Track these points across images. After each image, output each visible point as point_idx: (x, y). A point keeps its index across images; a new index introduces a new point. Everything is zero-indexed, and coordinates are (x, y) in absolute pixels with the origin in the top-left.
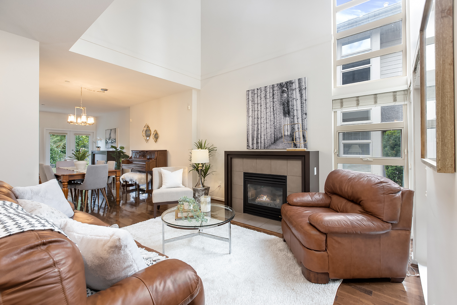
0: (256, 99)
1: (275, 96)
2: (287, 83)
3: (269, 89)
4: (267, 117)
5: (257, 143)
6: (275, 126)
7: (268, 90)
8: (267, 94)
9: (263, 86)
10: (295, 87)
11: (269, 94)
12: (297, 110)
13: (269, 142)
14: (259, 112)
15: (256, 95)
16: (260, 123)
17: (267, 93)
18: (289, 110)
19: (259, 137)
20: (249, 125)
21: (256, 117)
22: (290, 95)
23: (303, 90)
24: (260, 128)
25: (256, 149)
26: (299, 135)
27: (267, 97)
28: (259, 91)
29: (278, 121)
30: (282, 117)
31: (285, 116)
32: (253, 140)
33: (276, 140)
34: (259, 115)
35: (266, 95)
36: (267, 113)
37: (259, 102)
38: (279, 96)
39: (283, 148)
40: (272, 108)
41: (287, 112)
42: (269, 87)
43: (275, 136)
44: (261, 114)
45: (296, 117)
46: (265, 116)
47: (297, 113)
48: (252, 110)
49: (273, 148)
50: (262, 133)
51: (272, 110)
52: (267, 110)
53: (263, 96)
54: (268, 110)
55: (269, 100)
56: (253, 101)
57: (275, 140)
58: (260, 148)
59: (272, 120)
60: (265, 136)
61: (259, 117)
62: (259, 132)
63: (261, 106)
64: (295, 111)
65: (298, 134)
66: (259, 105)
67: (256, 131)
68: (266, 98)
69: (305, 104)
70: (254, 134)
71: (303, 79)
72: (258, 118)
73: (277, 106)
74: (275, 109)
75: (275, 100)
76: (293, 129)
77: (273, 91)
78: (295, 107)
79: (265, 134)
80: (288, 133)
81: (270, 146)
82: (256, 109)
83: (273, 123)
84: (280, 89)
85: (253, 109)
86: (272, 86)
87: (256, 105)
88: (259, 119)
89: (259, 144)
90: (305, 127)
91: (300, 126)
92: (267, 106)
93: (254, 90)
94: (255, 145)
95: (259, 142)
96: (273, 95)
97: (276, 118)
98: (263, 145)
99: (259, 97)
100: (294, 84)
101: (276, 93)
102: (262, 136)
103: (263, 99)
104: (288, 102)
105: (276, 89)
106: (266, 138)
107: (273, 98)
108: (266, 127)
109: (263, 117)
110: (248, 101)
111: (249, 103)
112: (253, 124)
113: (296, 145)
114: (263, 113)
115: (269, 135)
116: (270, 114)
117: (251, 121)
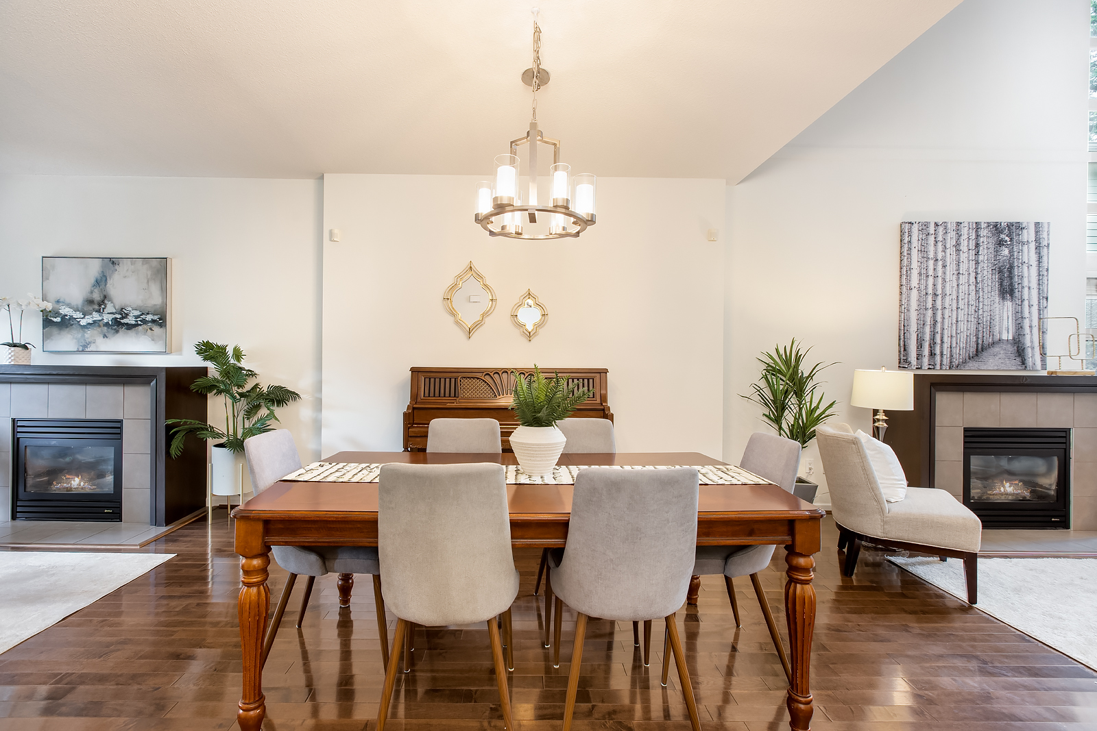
0: (931, 249)
1: (981, 248)
2: (1010, 225)
3: (966, 229)
4: (961, 294)
5: (932, 354)
6: (979, 318)
7: (964, 231)
8: (962, 241)
9: (952, 220)
10: (1028, 238)
11: (966, 242)
12: (1029, 288)
13: (964, 355)
14: (940, 280)
15: (932, 239)
16: (940, 307)
17: (962, 238)
18: (1011, 284)
19: (938, 340)
20: (908, 310)
21: (930, 291)
22: (1016, 254)
23: (1043, 248)
24: (939, 318)
25: (929, 369)
26: (1032, 342)
27: (961, 248)
28: (941, 229)
29: (985, 308)
30: (997, 299)
31: (1003, 298)
32: (920, 346)
33: (980, 351)
34: (939, 287)
35: (958, 244)
36: (961, 287)
37: (940, 256)
38: (992, 250)
39: (996, 368)
40: (973, 275)
41: (1008, 288)
42: (966, 224)
43: (977, 341)
44: (944, 287)
45: (1026, 303)
46: (954, 293)
47: (1030, 293)
48: (920, 274)
49: (972, 368)
50: (946, 331)
51: (972, 280)
52: (961, 278)
53: (950, 243)
54: (963, 279)
55: (966, 255)
56: (923, 251)
57: (977, 349)
58: (938, 367)
59: (972, 303)
60: (954, 339)
61: (939, 292)
62: (938, 329)
63: (944, 266)
64: (1026, 290)
65: (1031, 339)
66: (940, 263)
67: (929, 327)
68: (958, 251)
69: (1045, 278)
70: (924, 333)
71: (1046, 226)
72: (935, 295)
73: (986, 273)
74: (979, 279)
75: (981, 258)
76: (1019, 327)
77: (978, 236)
78: (1026, 279)
79: (954, 334)
80: (1007, 336)
81: (965, 362)
82: (931, 272)
83: (973, 311)
84: (993, 235)
85: (923, 271)
86: (974, 224)
87: (931, 263)
88: (940, 297)
89: (938, 358)
90: (1045, 327)
91: (1035, 322)
92: (961, 269)
93: (926, 225)
94: (926, 361)
95: (938, 351)
96: (977, 245)
97: (981, 299)
98: (946, 361)
99: (940, 244)
100: (1025, 231)
101: (983, 242)
102: (946, 339)
103: (951, 250)
104: (1011, 268)
105: (983, 232)
106: (957, 343)
107: (977, 254)
108: (957, 318)
109: (948, 294)
110: (910, 249)
111: (912, 253)
112: (922, 308)
113: (1023, 362)
114: (948, 283)
115: (963, 337)
116: (967, 289)
117: (916, 299)
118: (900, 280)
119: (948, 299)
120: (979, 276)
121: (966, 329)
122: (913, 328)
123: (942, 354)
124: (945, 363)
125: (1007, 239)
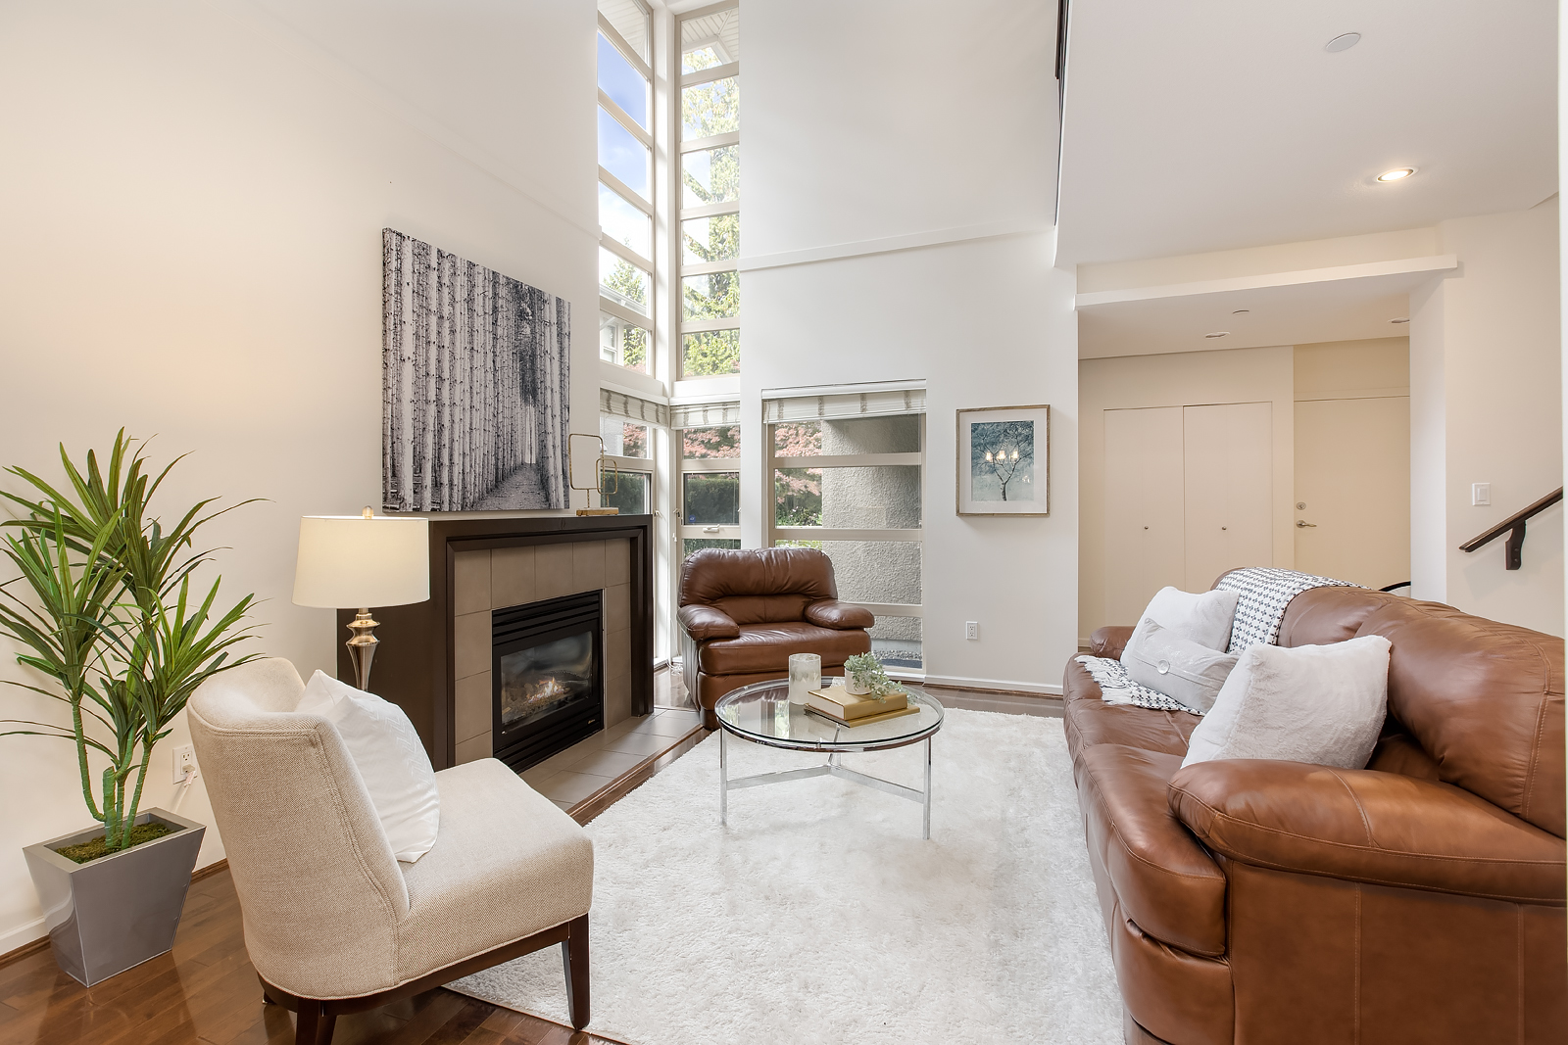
0: (433, 294)
1: (500, 316)
2: (532, 291)
3: (481, 277)
4: (475, 384)
5: (437, 485)
6: (498, 428)
7: (479, 280)
8: (476, 296)
9: (464, 255)
10: (550, 317)
11: (481, 297)
12: (552, 390)
13: (481, 486)
14: (446, 353)
15: (434, 277)
16: (447, 403)
17: (476, 290)
18: (534, 381)
19: (446, 461)
20: (399, 400)
21: (433, 371)
22: (538, 336)
23: (565, 337)
24: (447, 423)
25: (433, 510)
26: (555, 468)
27: (475, 307)
28: (447, 265)
29: (506, 411)
30: (519, 401)
31: (526, 400)
32: (418, 469)
33: (500, 480)
34: (446, 365)
35: (470, 300)
36: (475, 372)
37: (446, 311)
38: (512, 323)
39: (518, 507)
40: (490, 355)
41: (530, 390)
42: (481, 271)
43: (496, 465)
44: (452, 368)
45: (549, 411)
46: (467, 380)
47: (553, 399)
48: (417, 335)
49: (492, 508)
50: (456, 444)
51: (490, 364)
52: (475, 357)
53: (461, 294)
54: (478, 360)
55: (481, 320)
56: (420, 293)
57: (497, 477)
58: (446, 507)
59: (490, 401)
60: (467, 459)
61: (446, 375)
62: (446, 440)
63: (453, 332)
64: (549, 391)
65: (554, 465)
66: (447, 324)
67: (431, 434)
68: (471, 310)
69: (567, 380)
70: (424, 445)
71: (566, 305)
72: (440, 379)
73: (506, 357)
74: (498, 365)
75: (499, 331)
76: (543, 446)
77: (495, 295)
78: (548, 377)
79: (467, 451)
80: (530, 458)
81: (482, 498)
82: (433, 337)
83: (491, 415)
84: (513, 299)
85: (422, 332)
86: (491, 274)
87: (434, 319)
88: (447, 383)
89: (446, 490)
90: (568, 447)
91: (558, 441)
92: (475, 343)
93: (425, 248)
94: (428, 494)
95: (445, 480)
96: (495, 309)
97: (501, 398)
98: (457, 496)
99: (446, 290)
100: (547, 306)
101: (502, 307)
102: (457, 459)
103: (461, 307)
104: (533, 356)
105: (503, 292)
106: (471, 466)
107: (495, 323)
108: (471, 424)
109: (458, 382)
110: (399, 284)
111: (403, 293)
112: (420, 401)
113: (547, 498)
114: (459, 361)
115: (479, 454)
116: (483, 378)
117: (411, 381)
118: (384, 340)
119: (458, 388)
120: (498, 359)
121: (483, 441)
122: (408, 434)
123: (451, 484)
124: (455, 499)
125: (528, 310)
